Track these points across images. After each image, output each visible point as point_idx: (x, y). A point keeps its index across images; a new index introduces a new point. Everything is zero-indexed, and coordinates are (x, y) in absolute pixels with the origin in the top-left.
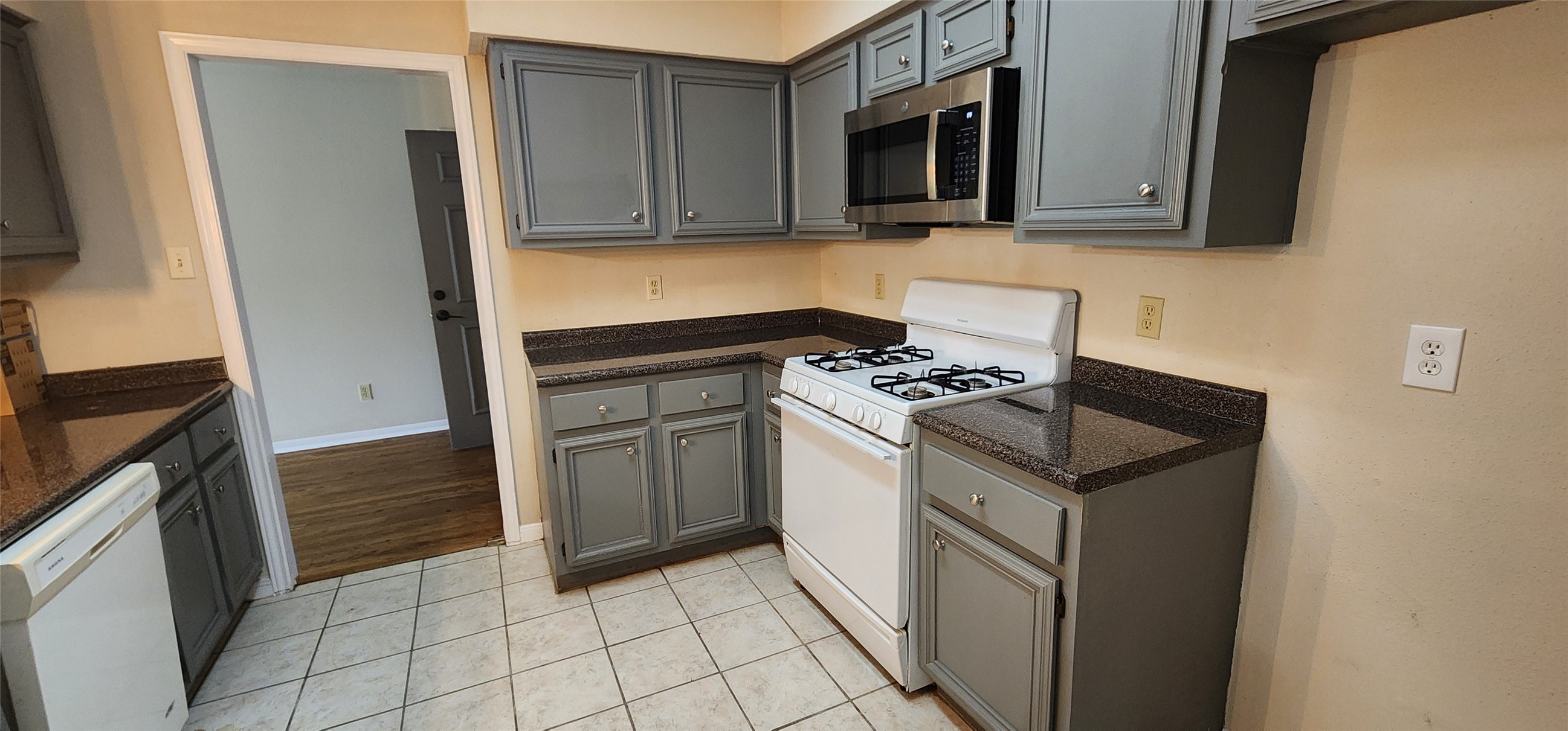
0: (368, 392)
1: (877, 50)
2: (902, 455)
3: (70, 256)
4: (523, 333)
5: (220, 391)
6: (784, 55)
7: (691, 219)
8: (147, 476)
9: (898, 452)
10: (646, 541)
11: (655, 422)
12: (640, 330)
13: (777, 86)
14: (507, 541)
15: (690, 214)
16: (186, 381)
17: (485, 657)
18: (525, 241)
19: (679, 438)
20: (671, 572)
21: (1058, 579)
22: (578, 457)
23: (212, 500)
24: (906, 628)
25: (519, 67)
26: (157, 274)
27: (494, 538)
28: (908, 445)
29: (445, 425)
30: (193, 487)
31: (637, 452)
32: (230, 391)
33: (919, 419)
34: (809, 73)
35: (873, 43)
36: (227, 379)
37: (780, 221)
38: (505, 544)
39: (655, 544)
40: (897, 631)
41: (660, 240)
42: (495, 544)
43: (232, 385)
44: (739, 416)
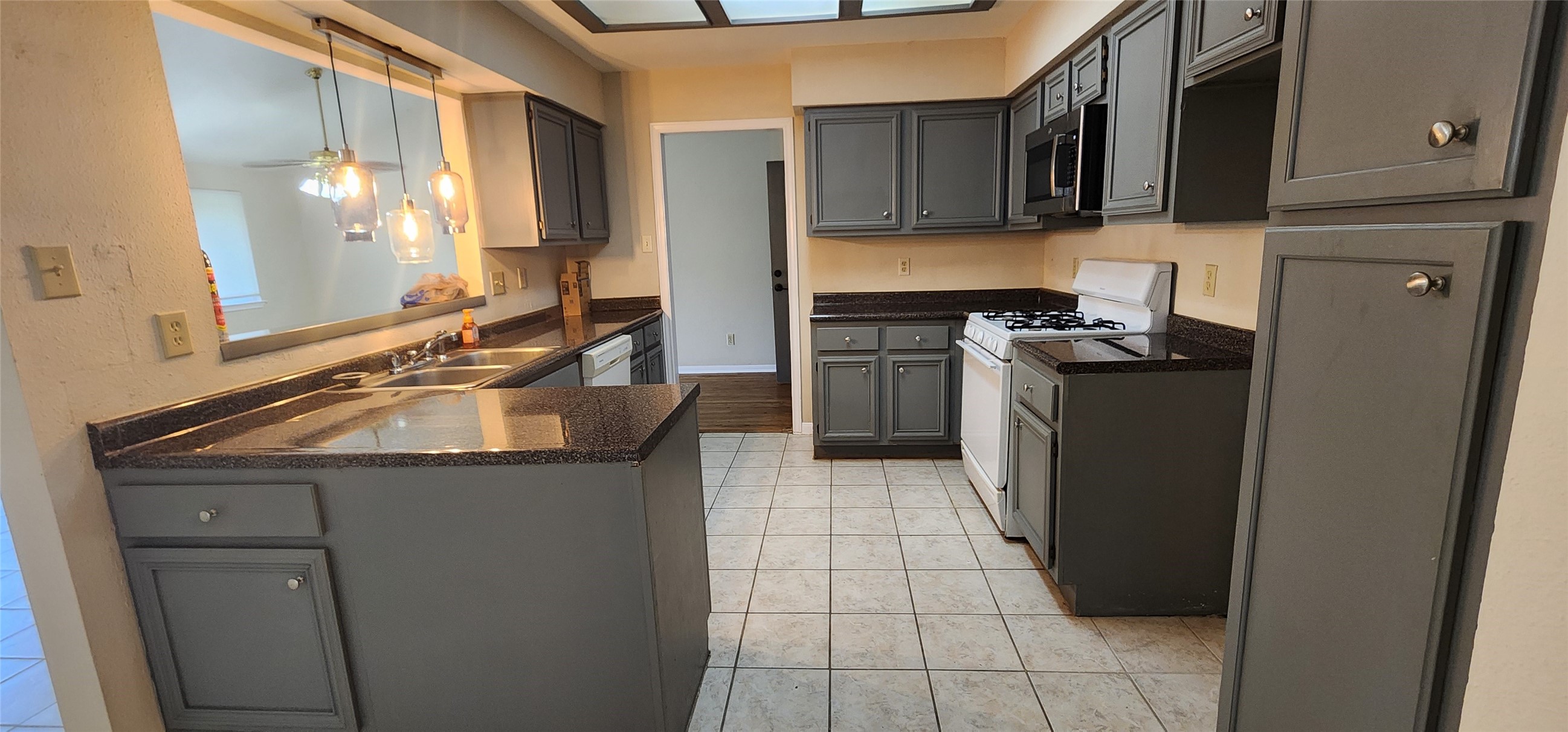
0: (732, 339)
1: (1050, 88)
2: (1004, 366)
3: (606, 240)
4: (814, 293)
5: (656, 314)
6: (1005, 93)
7: (927, 216)
8: (629, 340)
9: (1002, 364)
10: (871, 435)
11: (882, 354)
12: (891, 296)
13: (1000, 115)
14: (794, 431)
15: (925, 213)
16: (644, 307)
17: (765, 477)
18: (815, 232)
19: (899, 367)
20: (886, 462)
21: (1052, 430)
22: (831, 369)
23: (650, 370)
24: (1005, 489)
25: (819, 123)
26: (637, 250)
27: (787, 428)
28: (1010, 361)
29: (774, 368)
30: (642, 358)
31: (869, 372)
32: (661, 315)
33: (1017, 343)
34: (1020, 104)
35: (1048, 83)
36: (660, 308)
37: (997, 217)
38: (792, 433)
39: (877, 438)
40: (998, 489)
41: (903, 232)
42: (786, 432)
43: (663, 312)
44: (944, 357)
